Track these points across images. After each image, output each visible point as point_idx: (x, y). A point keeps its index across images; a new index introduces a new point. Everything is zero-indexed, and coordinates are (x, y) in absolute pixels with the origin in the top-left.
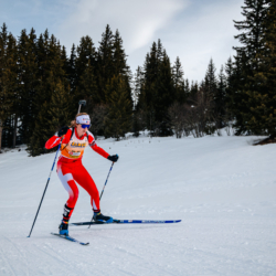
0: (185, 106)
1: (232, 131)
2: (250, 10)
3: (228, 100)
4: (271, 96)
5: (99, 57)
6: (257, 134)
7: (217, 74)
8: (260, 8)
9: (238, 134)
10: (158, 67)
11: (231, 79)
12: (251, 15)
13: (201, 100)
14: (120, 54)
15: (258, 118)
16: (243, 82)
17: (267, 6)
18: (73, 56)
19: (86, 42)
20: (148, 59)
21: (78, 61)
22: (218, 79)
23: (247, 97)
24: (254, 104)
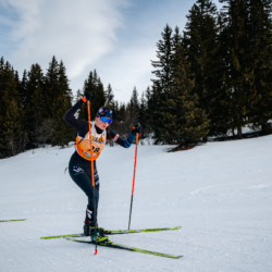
0: (117, 122)
1: (152, 141)
2: (162, 54)
3: (148, 118)
4: (179, 116)
5: (47, 81)
6: (169, 143)
7: (139, 98)
8: (168, 53)
9: (156, 143)
10: (94, 90)
11: (150, 102)
12: (163, 57)
13: (128, 118)
14: (64, 79)
15: (170, 133)
16: (159, 106)
17: (173, 52)
18: (24, 79)
19: (36, 69)
20: (86, 84)
21: (29, 84)
22: (140, 102)
23: (162, 117)
24: (168, 122)
